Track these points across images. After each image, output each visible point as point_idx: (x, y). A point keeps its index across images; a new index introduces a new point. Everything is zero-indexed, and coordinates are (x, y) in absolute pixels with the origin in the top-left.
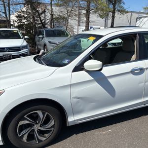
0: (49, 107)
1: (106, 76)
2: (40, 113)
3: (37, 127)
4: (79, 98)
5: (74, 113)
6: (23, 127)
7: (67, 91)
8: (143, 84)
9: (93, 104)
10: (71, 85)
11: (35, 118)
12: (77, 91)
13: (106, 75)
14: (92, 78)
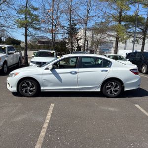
0: (34, 82)
2: (30, 83)
3: (28, 88)
4: (45, 80)
5: (44, 86)
6: (24, 87)
7: (41, 76)
8: (76, 79)
9: (52, 84)
11: (28, 84)
12: (45, 77)
13: (58, 72)
14: (51, 73)
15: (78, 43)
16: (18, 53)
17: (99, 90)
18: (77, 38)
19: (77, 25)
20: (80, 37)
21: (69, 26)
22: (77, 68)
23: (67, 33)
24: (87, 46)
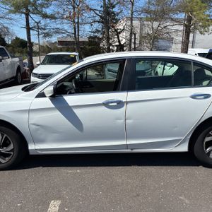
1: (70, 105)
4: (38, 125)
10: (29, 111)
14: (53, 106)
15: (118, 38)
16: (17, 59)
17: (184, 148)
18: (116, 30)
19: (117, 6)
20: (121, 27)
21: (102, 9)
22: (123, 90)
23: (99, 22)
24: (135, 43)
